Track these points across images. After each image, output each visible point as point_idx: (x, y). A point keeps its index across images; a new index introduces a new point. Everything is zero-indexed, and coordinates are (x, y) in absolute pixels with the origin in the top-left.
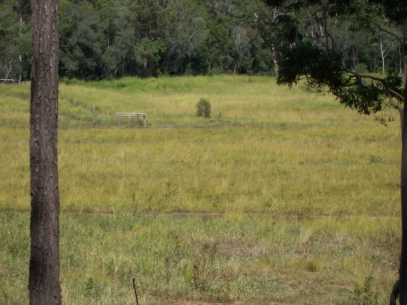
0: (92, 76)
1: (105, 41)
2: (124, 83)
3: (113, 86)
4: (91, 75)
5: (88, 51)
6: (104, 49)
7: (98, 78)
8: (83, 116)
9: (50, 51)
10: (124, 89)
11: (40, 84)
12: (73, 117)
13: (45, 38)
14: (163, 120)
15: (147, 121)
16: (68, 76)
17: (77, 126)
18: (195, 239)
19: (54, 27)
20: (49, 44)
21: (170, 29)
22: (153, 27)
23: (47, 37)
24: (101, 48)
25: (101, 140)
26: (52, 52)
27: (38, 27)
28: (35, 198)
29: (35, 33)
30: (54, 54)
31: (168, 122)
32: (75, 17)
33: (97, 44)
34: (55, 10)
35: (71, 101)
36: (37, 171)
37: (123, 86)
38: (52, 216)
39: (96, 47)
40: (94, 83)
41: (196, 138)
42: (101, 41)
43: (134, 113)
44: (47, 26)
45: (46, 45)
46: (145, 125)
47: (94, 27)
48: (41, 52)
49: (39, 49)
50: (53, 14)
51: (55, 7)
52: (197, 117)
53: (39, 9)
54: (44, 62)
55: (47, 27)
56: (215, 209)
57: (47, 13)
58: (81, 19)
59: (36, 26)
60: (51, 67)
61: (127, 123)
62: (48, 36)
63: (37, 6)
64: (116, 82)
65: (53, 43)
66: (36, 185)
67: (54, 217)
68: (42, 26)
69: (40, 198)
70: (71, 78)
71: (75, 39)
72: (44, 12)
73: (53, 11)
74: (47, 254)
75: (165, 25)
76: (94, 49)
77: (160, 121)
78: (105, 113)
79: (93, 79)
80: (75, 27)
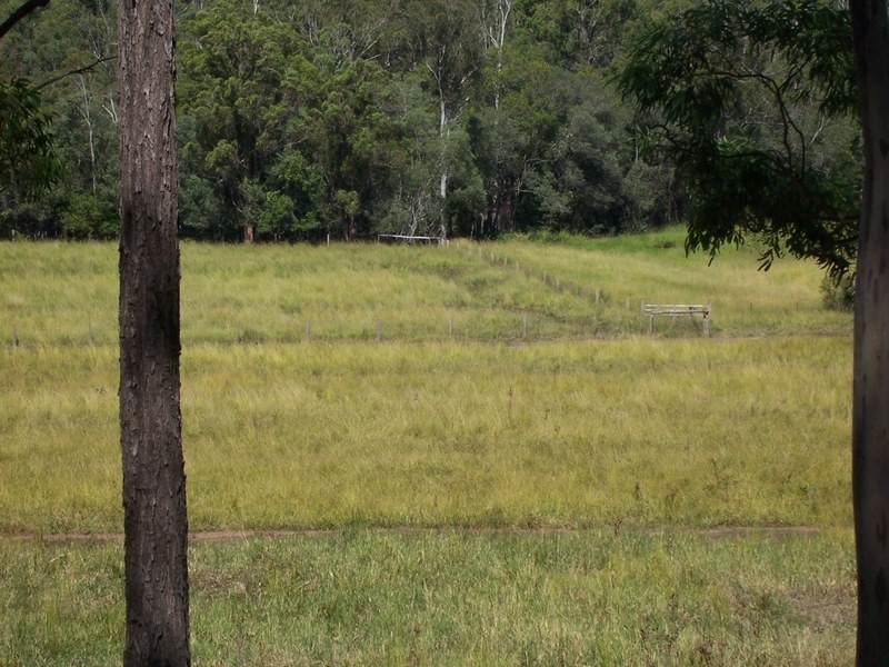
0: (601, 226)
1: (630, 148)
2: (671, 239)
3: (647, 247)
4: (599, 223)
5: (593, 172)
6: (626, 165)
7: (613, 229)
8: (573, 313)
9: (158, 188)
10: (671, 252)
11: (136, 261)
12: (552, 315)
13: (147, 159)
14: (748, 319)
15: (711, 322)
16: (548, 225)
17: (557, 335)
18: (745, 586)
19: (165, 135)
20: (155, 171)
21: (771, 118)
22: (735, 115)
23: (149, 155)
24: (621, 164)
25: (607, 365)
26: (162, 189)
27: (131, 134)
28: (132, 512)
29: (125, 149)
30: (168, 194)
31: (760, 323)
32: (563, 99)
33: (612, 156)
34: (168, 94)
35: (548, 281)
36: (134, 453)
37: (668, 245)
38: (171, 554)
39: (611, 162)
40: (604, 240)
41: (817, 358)
42: (620, 148)
43: (683, 307)
44: (150, 131)
45: (148, 174)
46: (706, 332)
47: (605, 118)
48: (137, 190)
49: (133, 184)
50: (163, 105)
51: (167, 90)
52: (824, 312)
53: (133, 95)
54: (144, 213)
55: (150, 134)
56: (813, 516)
57: (149, 105)
58: (578, 102)
59: (127, 133)
60: (161, 223)
61: (666, 326)
62: (154, 155)
63: (127, 88)
64: (653, 237)
65: (163, 170)
66: (132, 483)
67: (174, 555)
68: (139, 133)
69: (143, 513)
70: (556, 229)
71: (563, 144)
72: (143, 102)
73: (162, 99)
74: (161, 637)
75: (759, 110)
76: (606, 165)
77: (742, 323)
78: (621, 305)
79: (604, 232)
80: (563, 119)
